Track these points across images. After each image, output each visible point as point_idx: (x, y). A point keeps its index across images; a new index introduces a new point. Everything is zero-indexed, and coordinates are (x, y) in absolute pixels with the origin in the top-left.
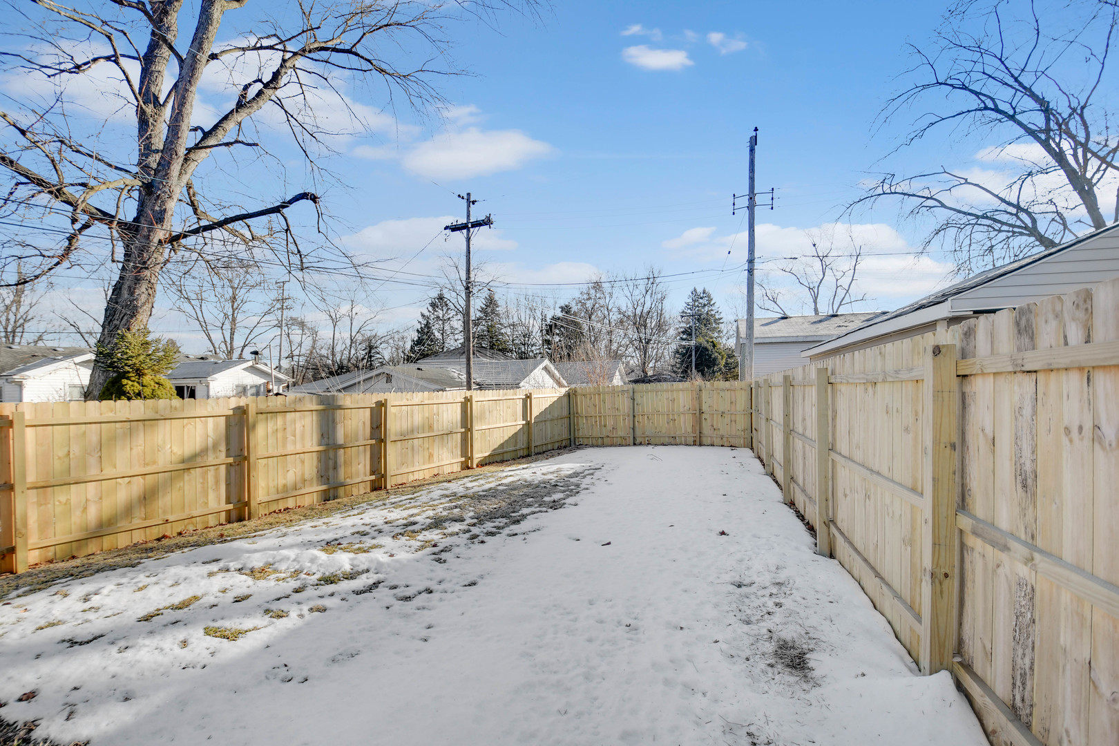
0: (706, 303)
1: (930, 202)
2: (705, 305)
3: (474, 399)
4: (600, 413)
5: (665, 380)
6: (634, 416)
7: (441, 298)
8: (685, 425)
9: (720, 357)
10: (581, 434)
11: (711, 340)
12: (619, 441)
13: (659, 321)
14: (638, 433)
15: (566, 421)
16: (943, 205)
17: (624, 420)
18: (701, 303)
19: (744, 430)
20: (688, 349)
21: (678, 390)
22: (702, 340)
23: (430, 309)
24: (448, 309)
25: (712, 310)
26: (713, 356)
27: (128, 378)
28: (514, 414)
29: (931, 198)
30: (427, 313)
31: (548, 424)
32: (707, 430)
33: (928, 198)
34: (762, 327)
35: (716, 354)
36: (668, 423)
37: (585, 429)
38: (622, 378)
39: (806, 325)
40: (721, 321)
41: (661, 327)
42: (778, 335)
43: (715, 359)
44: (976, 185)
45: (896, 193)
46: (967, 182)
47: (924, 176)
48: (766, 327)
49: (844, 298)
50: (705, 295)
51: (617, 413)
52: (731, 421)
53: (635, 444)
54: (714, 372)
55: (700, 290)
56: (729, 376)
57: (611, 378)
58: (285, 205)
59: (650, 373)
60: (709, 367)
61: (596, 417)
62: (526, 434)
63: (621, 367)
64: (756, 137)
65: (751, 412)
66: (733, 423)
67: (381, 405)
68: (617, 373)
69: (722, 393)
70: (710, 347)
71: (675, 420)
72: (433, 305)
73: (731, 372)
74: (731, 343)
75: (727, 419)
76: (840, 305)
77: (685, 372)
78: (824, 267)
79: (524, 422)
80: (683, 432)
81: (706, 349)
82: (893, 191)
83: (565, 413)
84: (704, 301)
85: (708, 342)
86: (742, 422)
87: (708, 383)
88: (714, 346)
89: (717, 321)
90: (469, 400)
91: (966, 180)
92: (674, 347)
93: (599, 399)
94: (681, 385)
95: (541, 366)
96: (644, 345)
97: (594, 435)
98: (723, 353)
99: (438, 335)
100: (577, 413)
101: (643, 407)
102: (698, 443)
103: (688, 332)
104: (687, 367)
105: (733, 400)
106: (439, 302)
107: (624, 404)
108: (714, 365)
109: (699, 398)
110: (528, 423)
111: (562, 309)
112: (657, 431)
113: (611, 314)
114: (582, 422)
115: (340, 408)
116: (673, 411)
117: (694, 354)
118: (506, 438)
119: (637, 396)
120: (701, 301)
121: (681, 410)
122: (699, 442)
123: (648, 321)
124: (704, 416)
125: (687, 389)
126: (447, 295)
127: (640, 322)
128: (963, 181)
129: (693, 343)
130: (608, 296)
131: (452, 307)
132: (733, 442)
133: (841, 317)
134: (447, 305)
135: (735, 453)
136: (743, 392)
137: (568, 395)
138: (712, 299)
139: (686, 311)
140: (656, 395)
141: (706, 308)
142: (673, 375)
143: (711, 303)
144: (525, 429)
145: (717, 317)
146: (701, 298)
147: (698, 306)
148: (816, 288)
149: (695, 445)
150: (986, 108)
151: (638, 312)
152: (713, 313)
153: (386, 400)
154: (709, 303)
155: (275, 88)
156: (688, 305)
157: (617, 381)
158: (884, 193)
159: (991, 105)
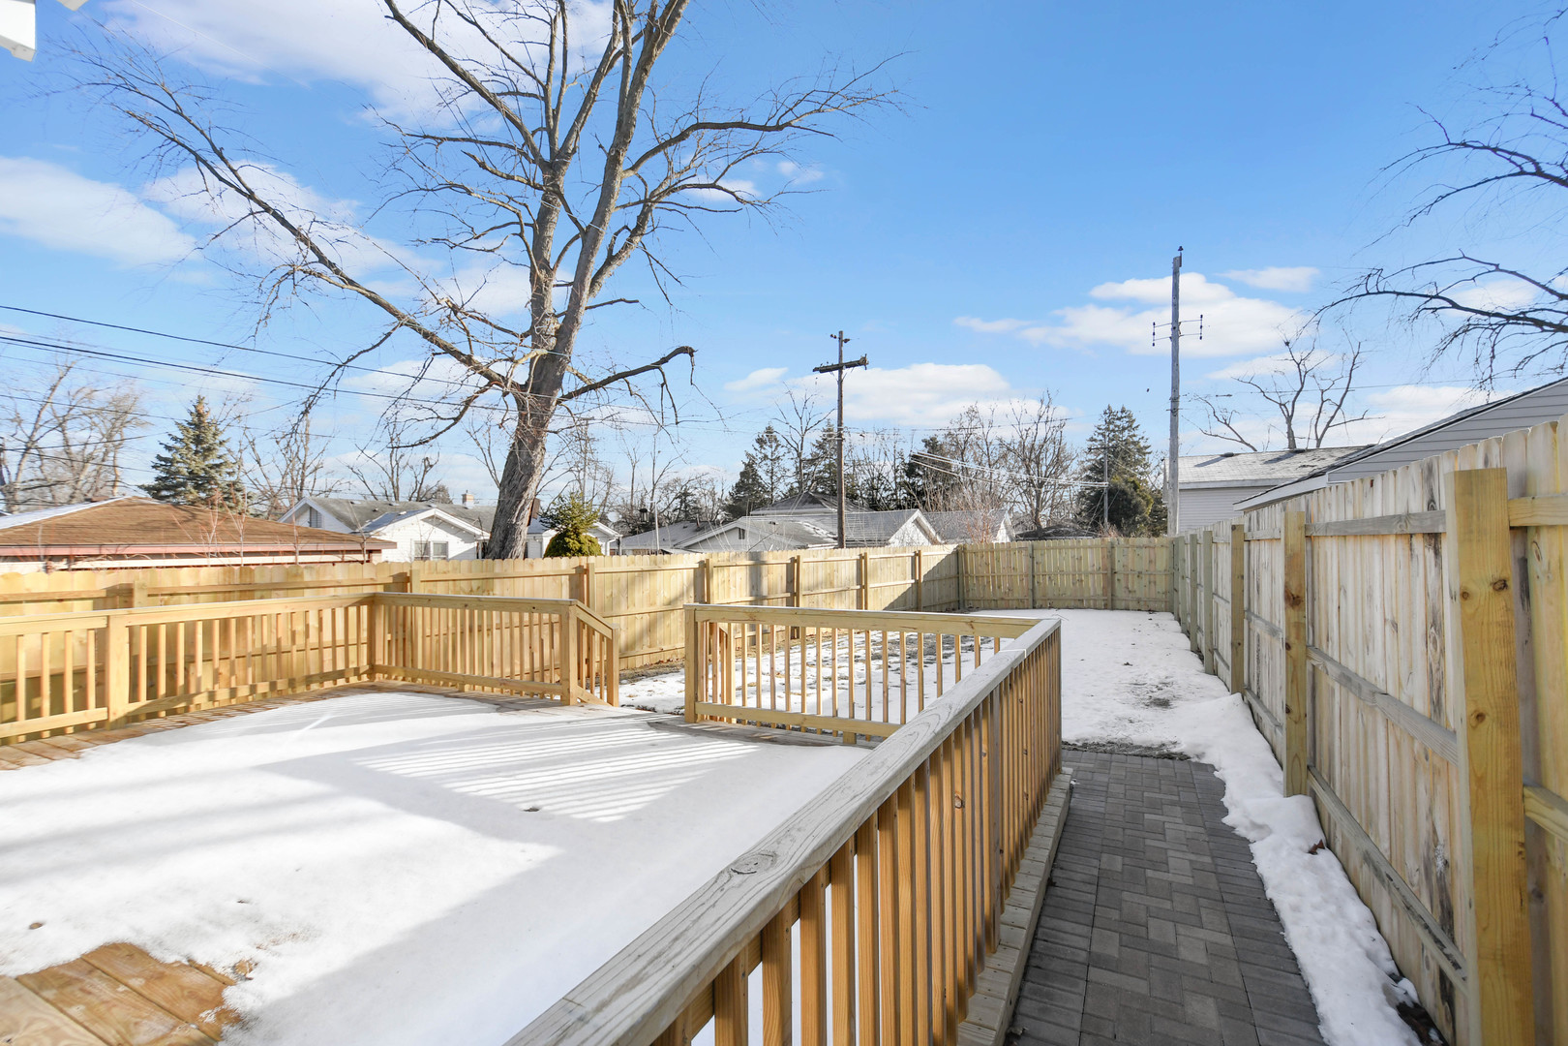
0: (1126, 425)
1: (1435, 300)
2: (1124, 429)
3: (869, 557)
4: (993, 572)
5: (1068, 534)
6: (1034, 577)
7: (769, 431)
8: (1094, 585)
9: (1144, 502)
10: (970, 595)
11: (1132, 479)
12: (1015, 604)
13: (1057, 456)
14: (1038, 595)
15: (954, 580)
16: (1455, 306)
17: (1021, 580)
18: (1118, 427)
19: (1165, 593)
20: (1099, 493)
21: (1085, 548)
22: (1118, 481)
23: (757, 446)
24: (777, 446)
25: (1134, 436)
26: (1134, 502)
27: (569, 537)
28: (904, 573)
29: (1437, 297)
30: (753, 452)
31: (936, 583)
32: (1120, 592)
33: (1432, 297)
34: (1197, 469)
35: (1139, 499)
36: (1073, 584)
37: (975, 590)
38: (1008, 533)
39: (1258, 466)
40: (1148, 450)
41: (1059, 462)
42: (1218, 478)
43: (1136, 506)
44: (1511, 272)
45: (1385, 292)
46: (1497, 268)
47: (1433, 263)
48: (1202, 469)
49: (1333, 417)
50: (1124, 415)
51: (1013, 573)
52: (1150, 583)
53: (1034, 608)
54: (1135, 523)
55: (1116, 408)
56: (1159, 527)
57: (995, 531)
58: (665, 360)
59: (1044, 525)
60: (1128, 517)
61: (988, 577)
62: (915, 593)
63: (1007, 517)
64: (1181, 257)
65: (1173, 571)
66: (1152, 584)
67: (795, 561)
68: (1002, 525)
69: (1138, 551)
70: (1129, 490)
71: (1082, 581)
72: (760, 441)
73: (1158, 522)
74: (1159, 483)
75: (1145, 580)
76: (1328, 426)
77: (1095, 524)
78: (1303, 374)
79: (913, 581)
80: (1092, 594)
81: (1124, 492)
82: (1381, 290)
83: (953, 572)
84: (1123, 423)
85: (1127, 482)
86: (1162, 585)
87: (1122, 539)
88: (1136, 487)
89: (1142, 451)
90: (863, 558)
91: (1497, 266)
92: (1078, 487)
93: (992, 557)
94: (1087, 541)
95: (912, 519)
96: (1035, 488)
97: (986, 597)
98: (1149, 497)
99: (765, 479)
100: (967, 572)
101: (1044, 566)
102: (1110, 606)
103: (1098, 470)
104: (1097, 519)
105: (1153, 558)
106: (767, 438)
107: (1021, 562)
108: (1136, 513)
109: (1111, 557)
110: (917, 583)
111: (927, 443)
112: (1061, 593)
113: (991, 447)
114: (972, 582)
115: (764, 563)
116: (1080, 570)
117: (1106, 498)
118: (896, 597)
119: (1037, 555)
120: (1118, 423)
121: (1090, 569)
122: (1111, 604)
123: (1042, 456)
124: (1117, 577)
125: (1096, 547)
126: (776, 427)
127: (1029, 456)
128: (1493, 268)
129: (1105, 484)
130: (986, 425)
131: (784, 442)
132: (1152, 606)
133: (1309, 454)
134: (776, 439)
135: (1152, 616)
136: (1164, 549)
137: (957, 553)
138: (1134, 420)
139: (1095, 437)
140: (1060, 553)
141: (1126, 433)
142: (1078, 526)
143: (1133, 426)
144: (914, 589)
145: (1142, 444)
146: (1119, 419)
147: (1113, 431)
148: (1291, 403)
149: (1106, 609)
150: (1522, 173)
151: (1028, 444)
152: (1135, 439)
153: (799, 557)
154: (1131, 426)
155: (642, 234)
156: (1099, 429)
157: (1002, 537)
158: (1368, 293)
159: (1530, 168)
